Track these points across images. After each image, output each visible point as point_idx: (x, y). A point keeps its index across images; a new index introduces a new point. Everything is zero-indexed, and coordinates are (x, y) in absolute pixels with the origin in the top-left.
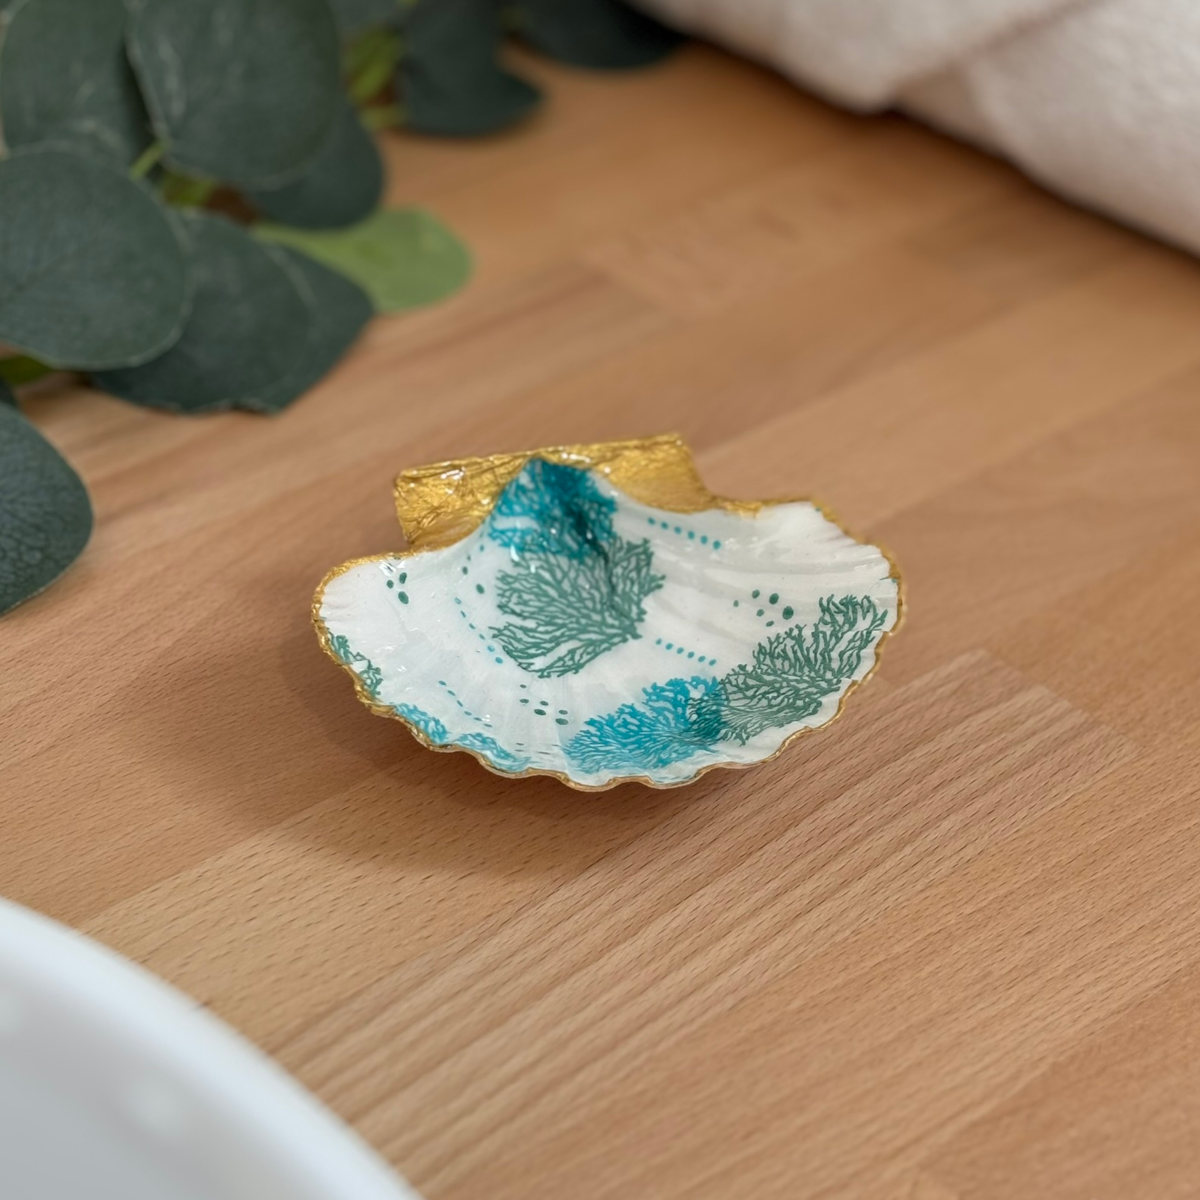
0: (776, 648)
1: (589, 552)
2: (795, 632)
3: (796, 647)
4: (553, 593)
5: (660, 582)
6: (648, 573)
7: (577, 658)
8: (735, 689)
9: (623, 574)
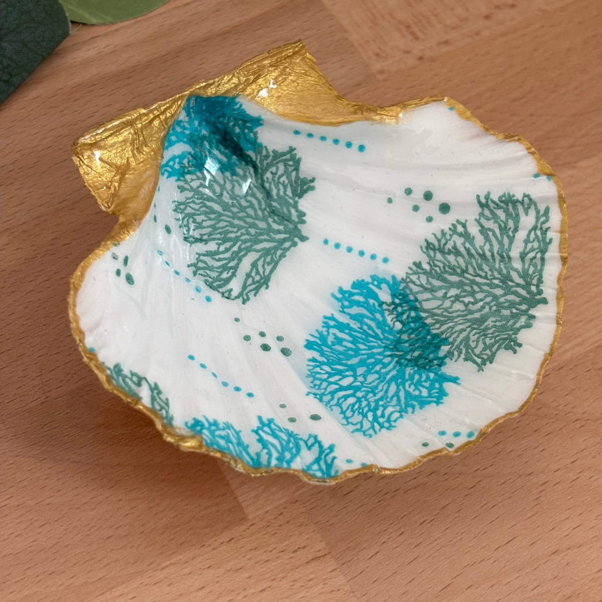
0: (445, 244)
1: (238, 163)
2: (460, 229)
3: (467, 245)
4: (217, 207)
5: (311, 184)
6: (297, 177)
7: (261, 270)
8: (421, 289)
9: (273, 179)
